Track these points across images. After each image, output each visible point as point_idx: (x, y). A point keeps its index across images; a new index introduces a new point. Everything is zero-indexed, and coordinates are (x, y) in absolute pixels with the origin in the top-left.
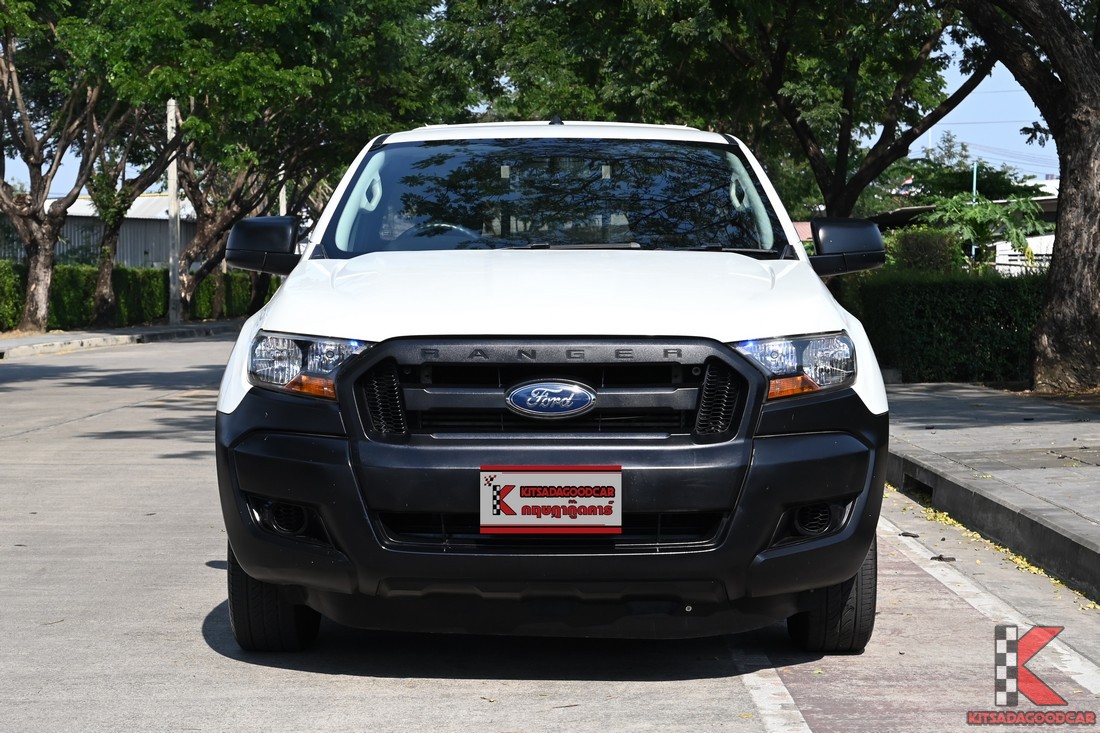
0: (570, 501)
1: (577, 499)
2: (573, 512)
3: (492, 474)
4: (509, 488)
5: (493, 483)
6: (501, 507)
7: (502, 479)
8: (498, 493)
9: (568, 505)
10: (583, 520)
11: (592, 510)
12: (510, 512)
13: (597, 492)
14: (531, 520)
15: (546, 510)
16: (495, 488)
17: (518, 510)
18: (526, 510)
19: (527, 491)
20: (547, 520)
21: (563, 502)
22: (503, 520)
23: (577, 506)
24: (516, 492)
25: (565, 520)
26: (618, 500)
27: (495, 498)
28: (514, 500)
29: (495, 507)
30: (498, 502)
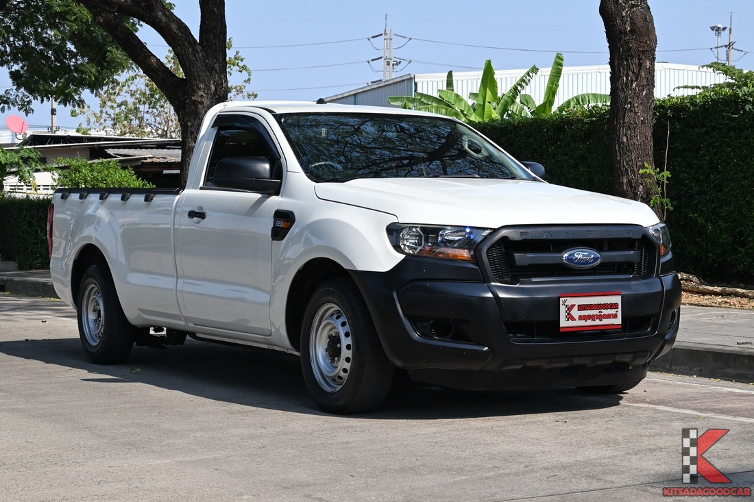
0: (600, 312)
1: (602, 310)
2: (600, 317)
3: (565, 299)
4: (573, 306)
5: (566, 304)
6: (570, 317)
7: (570, 301)
8: (568, 309)
9: (598, 314)
10: (606, 322)
11: (608, 316)
12: (573, 319)
13: (611, 306)
14: (582, 323)
15: (589, 317)
16: (567, 306)
17: (577, 318)
18: (581, 318)
19: (581, 308)
20: (590, 323)
21: (596, 312)
22: (571, 323)
23: (602, 314)
24: (576, 308)
25: (597, 322)
26: (620, 310)
27: (566, 312)
28: (575, 313)
29: (566, 317)
30: (568, 314)
